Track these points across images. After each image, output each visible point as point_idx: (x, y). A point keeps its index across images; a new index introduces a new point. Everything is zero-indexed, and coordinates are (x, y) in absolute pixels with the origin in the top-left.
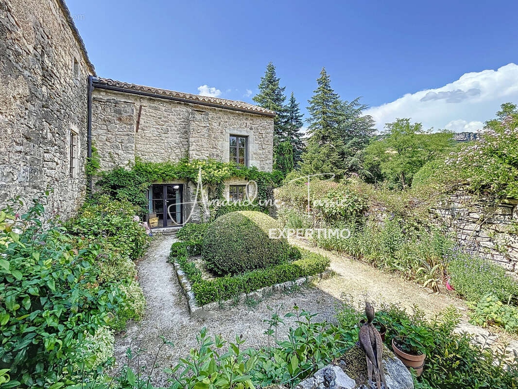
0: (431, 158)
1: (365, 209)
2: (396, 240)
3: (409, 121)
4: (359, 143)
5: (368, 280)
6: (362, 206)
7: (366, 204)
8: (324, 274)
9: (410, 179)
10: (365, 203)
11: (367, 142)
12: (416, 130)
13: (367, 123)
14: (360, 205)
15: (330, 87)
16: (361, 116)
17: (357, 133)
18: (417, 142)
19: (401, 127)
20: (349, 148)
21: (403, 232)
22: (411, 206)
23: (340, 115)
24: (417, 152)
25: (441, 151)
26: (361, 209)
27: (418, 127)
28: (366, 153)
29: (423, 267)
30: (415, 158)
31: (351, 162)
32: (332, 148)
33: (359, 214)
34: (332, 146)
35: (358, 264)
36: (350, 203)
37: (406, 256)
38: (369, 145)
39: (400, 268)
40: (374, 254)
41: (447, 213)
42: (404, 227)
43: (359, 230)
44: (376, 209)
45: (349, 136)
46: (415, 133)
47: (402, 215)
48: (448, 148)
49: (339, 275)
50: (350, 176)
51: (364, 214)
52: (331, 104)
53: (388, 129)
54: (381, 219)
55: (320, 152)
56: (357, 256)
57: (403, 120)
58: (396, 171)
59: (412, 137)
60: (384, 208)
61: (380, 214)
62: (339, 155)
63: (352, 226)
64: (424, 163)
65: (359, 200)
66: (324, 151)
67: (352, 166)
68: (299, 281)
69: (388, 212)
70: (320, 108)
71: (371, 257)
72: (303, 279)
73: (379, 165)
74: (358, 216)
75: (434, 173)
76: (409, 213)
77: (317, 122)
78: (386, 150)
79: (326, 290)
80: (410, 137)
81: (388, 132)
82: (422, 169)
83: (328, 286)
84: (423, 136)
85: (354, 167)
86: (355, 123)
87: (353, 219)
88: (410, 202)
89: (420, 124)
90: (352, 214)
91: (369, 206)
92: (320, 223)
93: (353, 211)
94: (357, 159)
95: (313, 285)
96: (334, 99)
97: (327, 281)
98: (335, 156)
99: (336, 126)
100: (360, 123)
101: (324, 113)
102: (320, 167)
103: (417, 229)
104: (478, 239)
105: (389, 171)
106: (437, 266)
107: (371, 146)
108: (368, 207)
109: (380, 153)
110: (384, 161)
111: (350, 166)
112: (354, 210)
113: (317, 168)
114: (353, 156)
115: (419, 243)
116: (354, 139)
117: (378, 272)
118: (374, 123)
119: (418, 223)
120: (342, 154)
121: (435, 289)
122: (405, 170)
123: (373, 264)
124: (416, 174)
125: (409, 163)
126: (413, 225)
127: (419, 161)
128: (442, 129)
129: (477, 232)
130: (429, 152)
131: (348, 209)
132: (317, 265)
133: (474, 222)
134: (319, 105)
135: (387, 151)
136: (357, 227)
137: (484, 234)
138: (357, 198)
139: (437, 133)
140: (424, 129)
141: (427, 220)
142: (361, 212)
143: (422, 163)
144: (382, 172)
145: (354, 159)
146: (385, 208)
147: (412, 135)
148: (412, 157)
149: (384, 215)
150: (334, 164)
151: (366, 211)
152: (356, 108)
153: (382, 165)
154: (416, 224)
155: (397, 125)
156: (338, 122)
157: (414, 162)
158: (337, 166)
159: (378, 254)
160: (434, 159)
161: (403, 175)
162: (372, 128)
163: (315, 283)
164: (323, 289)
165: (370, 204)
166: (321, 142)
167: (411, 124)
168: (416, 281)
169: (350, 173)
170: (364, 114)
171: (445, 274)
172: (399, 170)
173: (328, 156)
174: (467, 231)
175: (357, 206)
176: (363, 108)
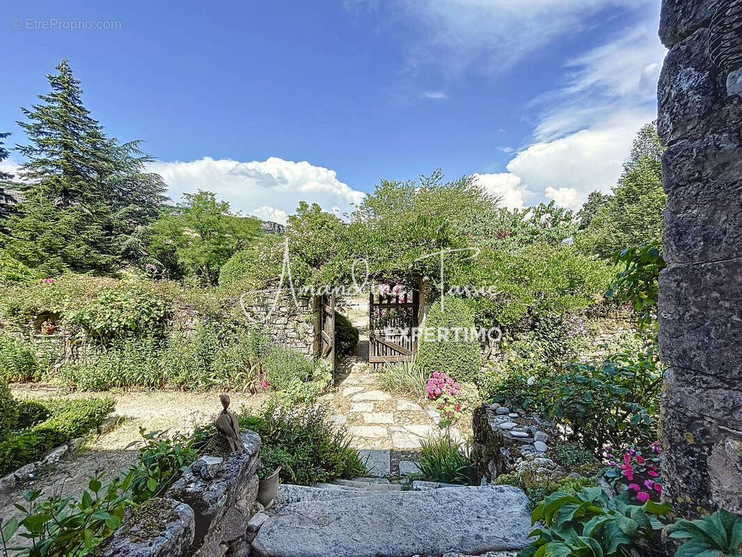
0: (239, 248)
1: (168, 316)
2: (212, 349)
3: (215, 197)
4: (140, 214)
5: (179, 409)
6: (162, 312)
7: (169, 309)
8: (104, 426)
9: (217, 273)
10: (167, 307)
11: (155, 215)
12: (223, 210)
13: (154, 186)
14: (160, 310)
15: (80, 102)
16: (143, 171)
17: (137, 197)
18: (224, 226)
19: (203, 201)
20: (122, 219)
21: (219, 338)
22: (227, 306)
23: (105, 160)
24: (225, 238)
25: (250, 240)
26: (162, 315)
27: (225, 206)
28: (154, 233)
29: (241, 371)
30: (222, 246)
31: (127, 242)
32: (88, 215)
33: (158, 323)
34: (88, 212)
35: (159, 395)
36: (143, 309)
37: (225, 364)
38: (157, 219)
39: (218, 381)
40: (183, 375)
41: (262, 309)
42: (220, 332)
43: (160, 347)
44: (184, 314)
45: (120, 199)
46: (222, 213)
47: (218, 318)
48: (256, 238)
49: (132, 418)
50: (124, 266)
51: (166, 322)
52: (82, 133)
53: (187, 201)
54: (191, 326)
55: (58, 219)
56: (158, 384)
57: (206, 193)
58: (198, 262)
59: (219, 219)
60: (194, 312)
61: (190, 320)
62: (102, 230)
63: (149, 342)
64: (233, 253)
65: (159, 304)
66: (68, 218)
67: (128, 250)
68: (53, 455)
69: (201, 315)
70: (56, 135)
71: (179, 379)
72: (63, 449)
73: (174, 251)
74: (156, 327)
75: (250, 268)
76: (225, 314)
77: (50, 159)
78: (184, 231)
79: (114, 447)
80: (216, 218)
81: (186, 205)
82: (231, 260)
83: (114, 441)
84: (231, 219)
85: (132, 252)
86: (133, 179)
87: (151, 332)
88: (226, 301)
89: (227, 204)
90: (147, 326)
91: (173, 310)
92: (80, 349)
93: (149, 321)
94: (136, 239)
95: (86, 450)
96: (91, 127)
97: (112, 434)
98: (95, 230)
99: (94, 175)
100: (142, 182)
101: (66, 146)
102: (61, 249)
103: (234, 331)
104: (286, 331)
105: (188, 261)
106: (254, 366)
107: (162, 222)
108: (171, 312)
109: (176, 234)
110: (181, 246)
111: (123, 248)
112: (151, 318)
113: (51, 250)
114: (130, 233)
115: (236, 348)
116: (131, 207)
117: (189, 395)
118: (167, 188)
119: (235, 324)
120: (109, 228)
121: (253, 392)
122: (210, 261)
123: (182, 387)
124: (224, 267)
125: (214, 251)
126: (229, 328)
127: (227, 250)
128: (251, 214)
129: (286, 324)
130: (237, 240)
131: (140, 319)
132: (90, 416)
133: (283, 316)
134: (53, 128)
135: (186, 233)
136: (155, 343)
137: (290, 326)
138: (154, 301)
139: (245, 218)
140: (233, 211)
141: (244, 319)
142: (162, 320)
143: (230, 253)
144: (180, 261)
145: (131, 239)
146: (197, 312)
147: (218, 216)
148: (219, 244)
149: (196, 320)
150: (93, 244)
151: (169, 318)
152: (135, 156)
153: (179, 252)
154: (233, 326)
155: (199, 198)
156: (101, 172)
157: (221, 250)
158: (98, 248)
159: (190, 372)
160: (243, 249)
161: (208, 267)
162: (163, 194)
163: (89, 445)
164: (105, 448)
165: (175, 308)
166: (58, 201)
167: (217, 201)
168: (234, 390)
169: (124, 262)
170: (148, 169)
171: (261, 373)
172: (203, 260)
173: (79, 228)
174: (279, 326)
175: (156, 312)
176: (146, 159)
